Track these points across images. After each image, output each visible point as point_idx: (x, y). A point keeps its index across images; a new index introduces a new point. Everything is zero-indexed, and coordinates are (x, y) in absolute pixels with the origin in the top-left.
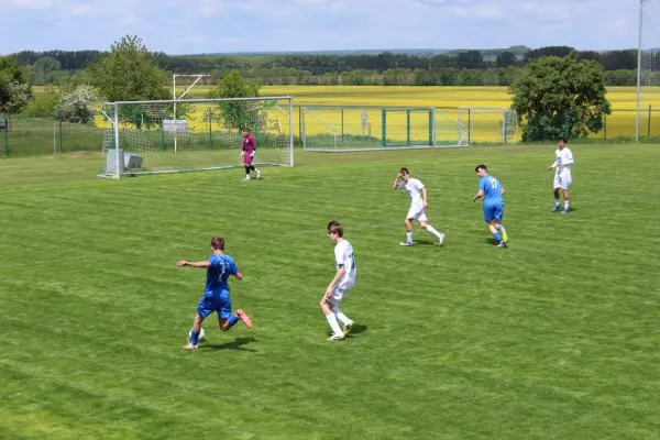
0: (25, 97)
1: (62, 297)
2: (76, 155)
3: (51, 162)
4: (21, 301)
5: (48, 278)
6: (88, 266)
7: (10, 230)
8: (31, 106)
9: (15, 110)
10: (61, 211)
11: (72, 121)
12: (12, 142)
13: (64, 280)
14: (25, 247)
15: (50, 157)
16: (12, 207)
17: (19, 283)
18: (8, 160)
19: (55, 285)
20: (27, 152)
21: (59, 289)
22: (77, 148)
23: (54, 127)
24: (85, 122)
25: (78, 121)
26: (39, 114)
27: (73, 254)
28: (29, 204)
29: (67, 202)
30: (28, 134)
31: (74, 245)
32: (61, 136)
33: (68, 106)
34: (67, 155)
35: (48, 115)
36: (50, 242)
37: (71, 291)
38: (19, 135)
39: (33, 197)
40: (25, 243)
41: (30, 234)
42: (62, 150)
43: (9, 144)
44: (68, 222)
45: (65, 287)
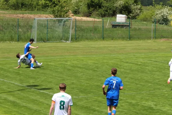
0: (138, 11)
1: (154, 110)
2: (162, 40)
3: (150, 43)
4: (135, 111)
5: (147, 100)
6: (167, 95)
7: (130, 75)
8: (142, 16)
9: (134, 18)
10: (154, 67)
11: (160, 24)
12: (132, 33)
13: (155, 102)
14: (137, 84)
15: (149, 41)
16: (131, 65)
17: (134, 102)
18: (130, 42)
19: (151, 104)
20: (139, 38)
21: (153, 106)
22: (162, 37)
23: (152, 26)
24: (166, 24)
25: (163, 24)
26: (145, 20)
27: (159, 89)
28: (139, 63)
29: (158, 63)
30: (140, 29)
31: (160, 85)
32: (155, 30)
33: (159, 17)
34: (158, 40)
35: (149, 21)
36: (149, 82)
37: (158, 107)
38: (135, 30)
39: (141, 60)
40: (137, 82)
41: (139, 78)
42: (156, 38)
43: (131, 34)
44: (157, 73)
45: (156, 105)
